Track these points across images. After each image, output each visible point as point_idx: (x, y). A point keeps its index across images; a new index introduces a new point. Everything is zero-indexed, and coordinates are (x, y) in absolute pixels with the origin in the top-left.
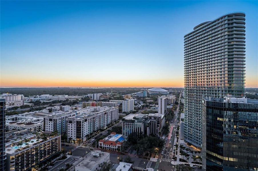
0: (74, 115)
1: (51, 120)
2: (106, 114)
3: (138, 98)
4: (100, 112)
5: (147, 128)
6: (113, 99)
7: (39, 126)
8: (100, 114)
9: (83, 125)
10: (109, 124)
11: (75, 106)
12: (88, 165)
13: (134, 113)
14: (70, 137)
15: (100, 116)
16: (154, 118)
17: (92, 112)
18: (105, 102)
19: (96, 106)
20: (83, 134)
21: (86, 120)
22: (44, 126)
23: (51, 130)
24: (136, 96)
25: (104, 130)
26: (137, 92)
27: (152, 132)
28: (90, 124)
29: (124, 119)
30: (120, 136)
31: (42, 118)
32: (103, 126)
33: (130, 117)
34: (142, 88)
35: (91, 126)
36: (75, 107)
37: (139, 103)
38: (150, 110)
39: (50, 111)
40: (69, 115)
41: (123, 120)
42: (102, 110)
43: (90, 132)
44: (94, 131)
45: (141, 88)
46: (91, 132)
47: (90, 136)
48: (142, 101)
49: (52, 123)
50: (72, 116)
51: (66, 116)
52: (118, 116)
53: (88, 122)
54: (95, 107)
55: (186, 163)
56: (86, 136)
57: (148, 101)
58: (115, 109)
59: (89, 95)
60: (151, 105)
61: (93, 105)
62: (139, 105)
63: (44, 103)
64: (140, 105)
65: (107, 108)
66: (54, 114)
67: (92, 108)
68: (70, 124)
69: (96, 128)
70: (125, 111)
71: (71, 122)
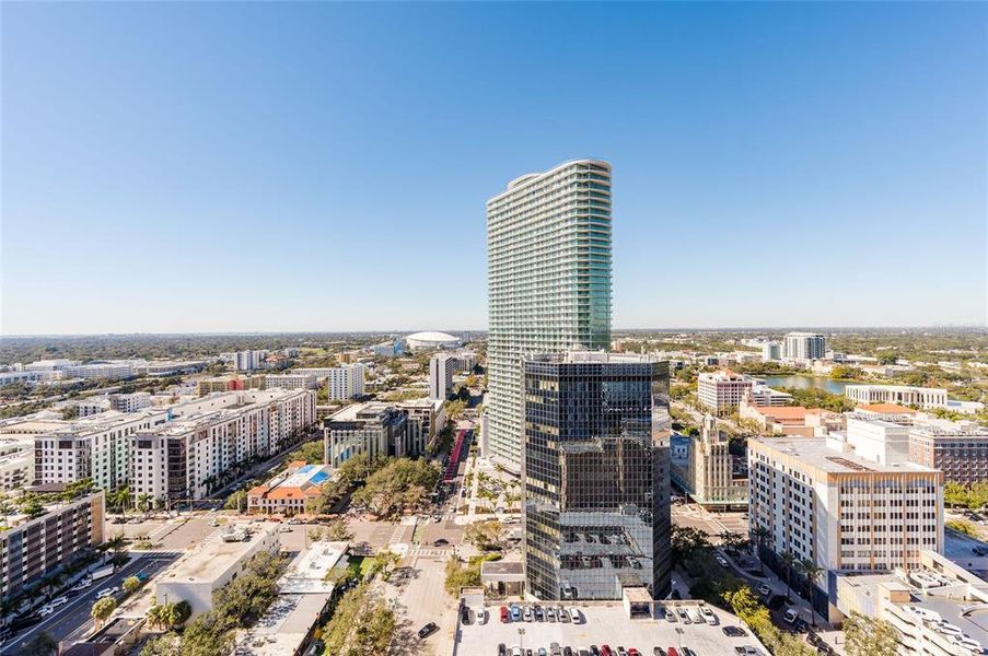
0: (163, 422)
1: (65, 444)
2: (274, 409)
3: (379, 360)
4: (253, 406)
5: (396, 438)
6: (303, 366)
7: (18, 471)
8: (256, 411)
9: (192, 450)
10: (287, 439)
11: (171, 392)
12: (204, 569)
13: (362, 399)
14: (142, 493)
15: (255, 418)
16: (416, 411)
17: (228, 408)
18: (276, 376)
19: (246, 388)
20: (192, 478)
21: (204, 434)
22: (38, 468)
23: (66, 479)
24: (372, 353)
25: (270, 457)
26: (378, 342)
27: (409, 448)
28: (220, 445)
29: (329, 420)
30: (318, 468)
31: (30, 441)
32: (266, 445)
33: (349, 414)
34: (393, 333)
35: (223, 450)
36: (171, 397)
37: (382, 374)
38: (410, 390)
39: (71, 414)
40: (142, 423)
41: (328, 423)
42: (262, 398)
43: (220, 470)
44: (234, 465)
45: (390, 333)
46: (223, 469)
47: (218, 482)
48: (389, 367)
49: (69, 458)
50: (152, 425)
51: (128, 426)
52: (315, 414)
53: (210, 439)
54: (241, 393)
55: (489, 516)
56: (205, 482)
57: (406, 367)
58: (306, 394)
59: (222, 356)
60: (412, 377)
61: (235, 386)
62: (380, 379)
63: (48, 392)
64: (383, 379)
65: (278, 393)
66: (81, 421)
67: (231, 397)
68: (145, 451)
69: (241, 455)
70: (338, 398)
71: (145, 444)
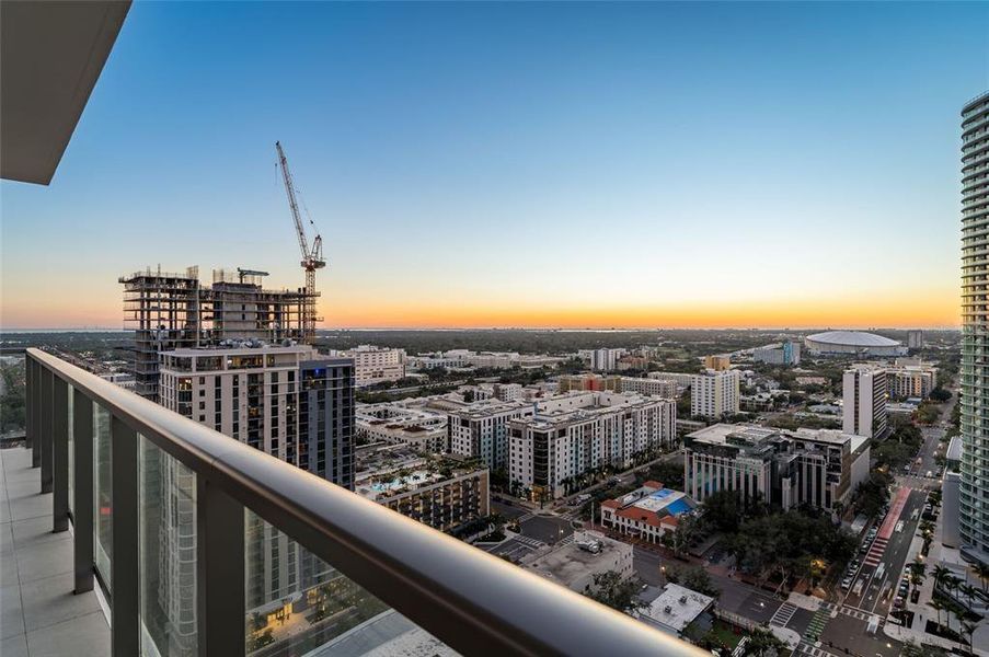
0: (530, 414)
1: (465, 423)
2: (628, 416)
3: (761, 369)
4: (608, 410)
5: (784, 479)
6: (661, 370)
7: (438, 439)
8: (610, 416)
9: (553, 446)
10: (642, 453)
11: (538, 385)
12: (561, 570)
13: (736, 420)
14: (515, 479)
15: (610, 424)
16: (816, 446)
17: (584, 408)
18: (631, 379)
19: (602, 389)
20: (553, 474)
21: (562, 433)
22: (450, 439)
23: (466, 453)
24: (751, 359)
25: (624, 470)
26: (759, 345)
27: (805, 498)
28: (577, 446)
29: (691, 439)
30: (676, 496)
31: (443, 416)
32: (620, 455)
33: (717, 435)
34: (782, 332)
35: (580, 452)
36: (537, 391)
37: (763, 387)
38: (808, 414)
39: (469, 397)
40: (514, 412)
41: (691, 443)
42: (617, 402)
43: (577, 472)
44: (589, 470)
45: (778, 332)
46: (580, 472)
47: (574, 485)
48: (776, 379)
49: (467, 432)
50: (523, 416)
51: (506, 414)
52: (674, 429)
53: (568, 438)
54: (597, 394)
56: (563, 481)
57: (801, 381)
58: (662, 403)
59: (581, 354)
60: (812, 397)
61: (591, 386)
62: (763, 395)
63: (456, 376)
64: (766, 396)
65: (636, 399)
66: (475, 405)
67: (587, 397)
68: (517, 440)
69: (596, 461)
70: (703, 413)
71: (518, 434)
